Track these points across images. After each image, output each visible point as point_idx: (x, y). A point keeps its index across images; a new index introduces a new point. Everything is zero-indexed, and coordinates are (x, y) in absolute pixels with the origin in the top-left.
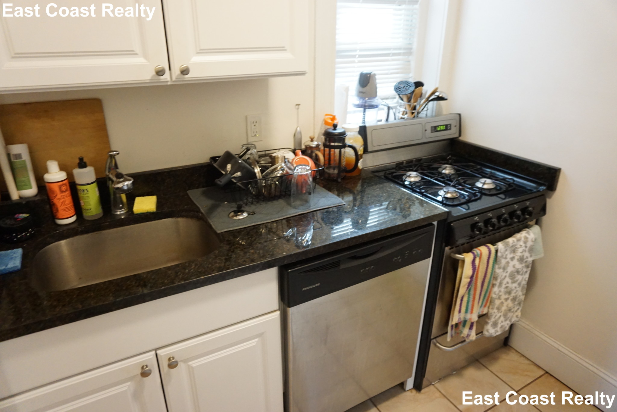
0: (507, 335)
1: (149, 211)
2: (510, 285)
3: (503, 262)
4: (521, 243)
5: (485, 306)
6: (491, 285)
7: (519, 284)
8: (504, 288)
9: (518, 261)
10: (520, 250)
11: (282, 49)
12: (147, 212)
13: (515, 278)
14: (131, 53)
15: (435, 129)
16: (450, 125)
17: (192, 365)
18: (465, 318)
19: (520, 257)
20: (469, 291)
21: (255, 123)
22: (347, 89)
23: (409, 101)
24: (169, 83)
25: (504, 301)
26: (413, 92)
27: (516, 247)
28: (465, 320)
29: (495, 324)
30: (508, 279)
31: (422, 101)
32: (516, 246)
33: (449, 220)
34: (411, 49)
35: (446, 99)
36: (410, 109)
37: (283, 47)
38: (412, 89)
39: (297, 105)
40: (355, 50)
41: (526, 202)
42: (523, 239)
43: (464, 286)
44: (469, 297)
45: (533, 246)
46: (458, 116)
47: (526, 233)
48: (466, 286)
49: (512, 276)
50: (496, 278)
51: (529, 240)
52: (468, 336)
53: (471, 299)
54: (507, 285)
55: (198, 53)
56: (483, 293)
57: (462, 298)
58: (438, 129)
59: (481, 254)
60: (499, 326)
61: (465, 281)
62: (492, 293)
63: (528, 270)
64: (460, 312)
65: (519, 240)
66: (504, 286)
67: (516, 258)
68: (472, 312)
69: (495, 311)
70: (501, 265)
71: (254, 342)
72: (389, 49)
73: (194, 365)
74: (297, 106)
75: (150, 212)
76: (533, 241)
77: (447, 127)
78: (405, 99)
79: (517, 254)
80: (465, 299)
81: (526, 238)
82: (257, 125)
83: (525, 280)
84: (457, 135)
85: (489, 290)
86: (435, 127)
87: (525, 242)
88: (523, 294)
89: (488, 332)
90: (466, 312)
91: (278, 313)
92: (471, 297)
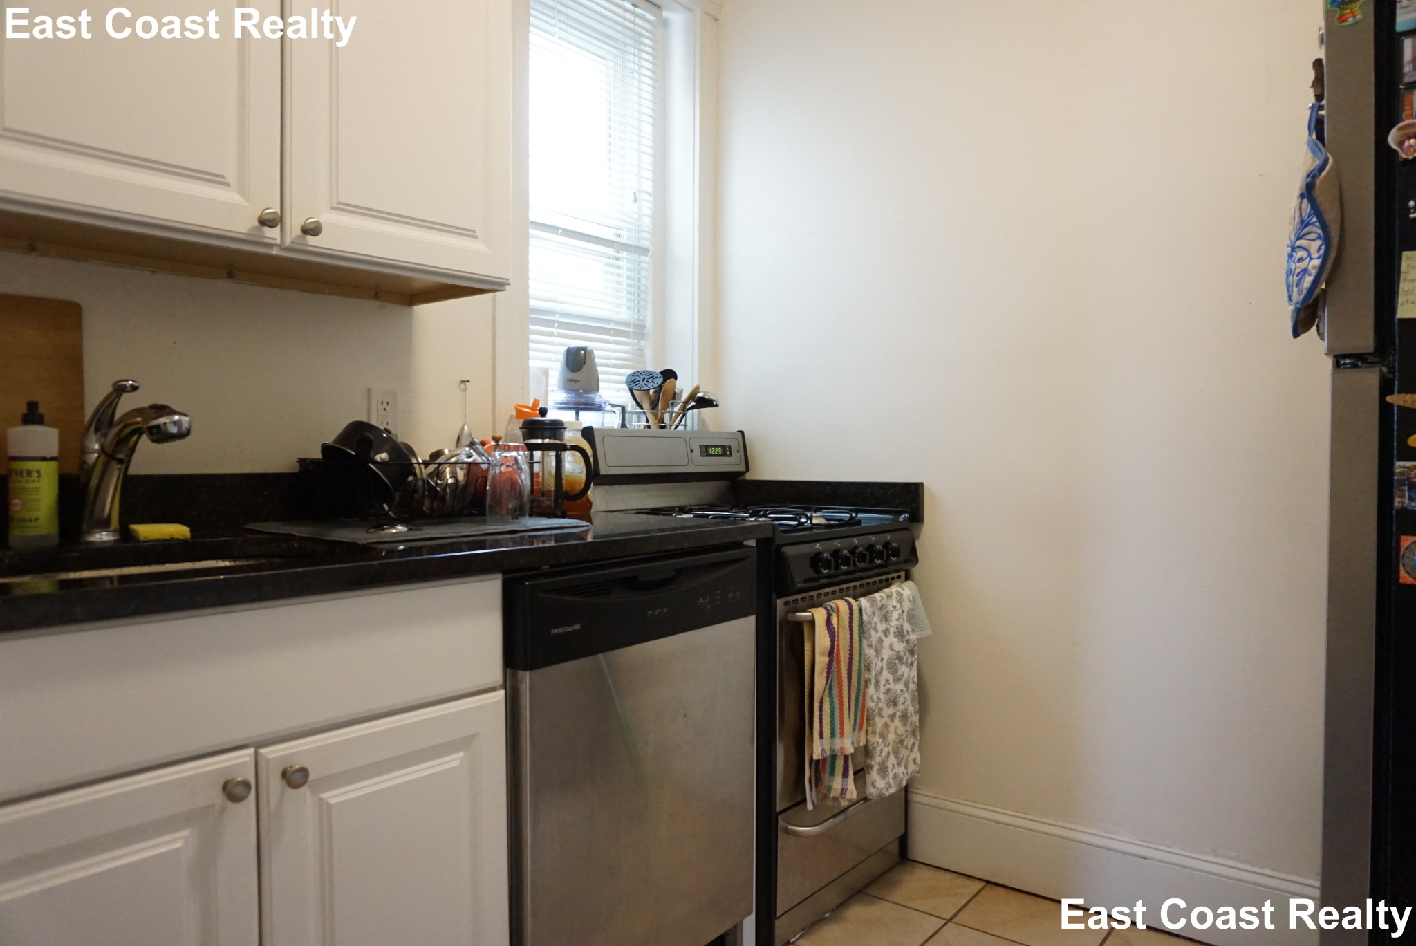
0: (902, 831)
1: (176, 536)
2: (892, 686)
3: (874, 636)
4: (894, 603)
5: (860, 729)
6: (862, 683)
7: (906, 685)
8: (884, 693)
9: (895, 637)
10: (895, 615)
11: (470, 233)
12: (172, 539)
13: (896, 670)
14: (217, 180)
15: (705, 450)
16: (730, 447)
17: (329, 800)
18: (832, 750)
19: (897, 628)
20: (831, 689)
21: (385, 404)
22: (546, 373)
23: (654, 406)
24: (275, 252)
25: (888, 721)
26: (660, 387)
27: (888, 611)
28: (833, 754)
29: (883, 770)
30: (886, 675)
31: (677, 409)
32: (888, 609)
33: (778, 542)
34: (644, 327)
35: (716, 406)
36: (657, 422)
37: (474, 231)
38: (659, 381)
39: (462, 382)
40: (553, 313)
41: (886, 535)
42: (895, 595)
43: (821, 673)
44: (832, 703)
45: (912, 610)
46: (740, 433)
47: (897, 587)
48: (825, 674)
49: (892, 669)
50: (868, 668)
51: (905, 597)
52: (844, 791)
53: (837, 706)
54: (888, 686)
55: (333, 208)
56: (853, 697)
57: (821, 703)
58: (711, 451)
59: (838, 609)
60: (891, 775)
61: (821, 661)
62: (867, 698)
63: (913, 660)
64: (821, 736)
65: (889, 597)
66: (883, 689)
67: (892, 630)
68: (842, 735)
69: (878, 739)
70: (872, 639)
71: (453, 760)
72: (609, 321)
73: (333, 801)
74: (463, 386)
75: (178, 539)
76: (910, 601)
77: (726, 451)
78: (646, 405)
79: (892, 624)
80: (826, 706)
81: (899, 594)
82: (388, 408)
83: (914, 682)
84: (742, 468)
85: (862, 691)
86: (707, 447)
87: (900, 601)
88: (916, 712)
89: (874, 787)
90: (833, 735)
91: (501, 694)
92: (836, 700)
